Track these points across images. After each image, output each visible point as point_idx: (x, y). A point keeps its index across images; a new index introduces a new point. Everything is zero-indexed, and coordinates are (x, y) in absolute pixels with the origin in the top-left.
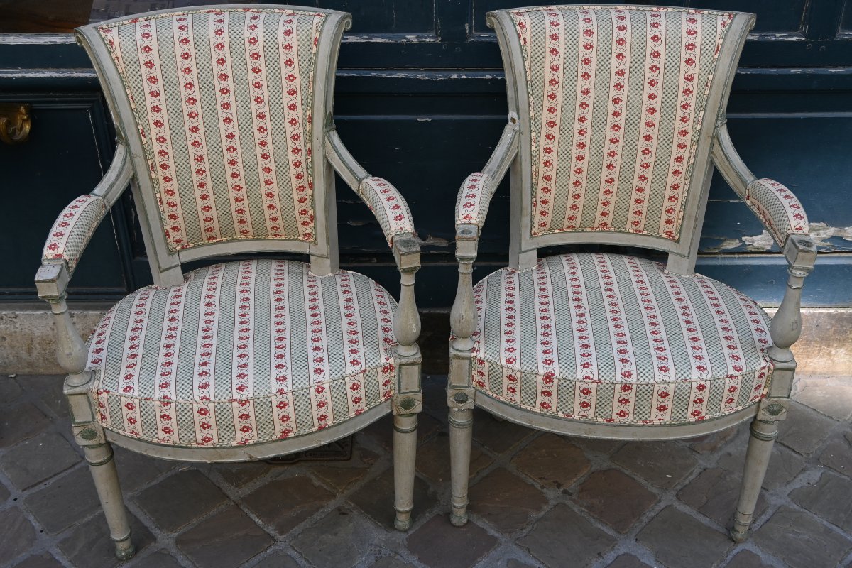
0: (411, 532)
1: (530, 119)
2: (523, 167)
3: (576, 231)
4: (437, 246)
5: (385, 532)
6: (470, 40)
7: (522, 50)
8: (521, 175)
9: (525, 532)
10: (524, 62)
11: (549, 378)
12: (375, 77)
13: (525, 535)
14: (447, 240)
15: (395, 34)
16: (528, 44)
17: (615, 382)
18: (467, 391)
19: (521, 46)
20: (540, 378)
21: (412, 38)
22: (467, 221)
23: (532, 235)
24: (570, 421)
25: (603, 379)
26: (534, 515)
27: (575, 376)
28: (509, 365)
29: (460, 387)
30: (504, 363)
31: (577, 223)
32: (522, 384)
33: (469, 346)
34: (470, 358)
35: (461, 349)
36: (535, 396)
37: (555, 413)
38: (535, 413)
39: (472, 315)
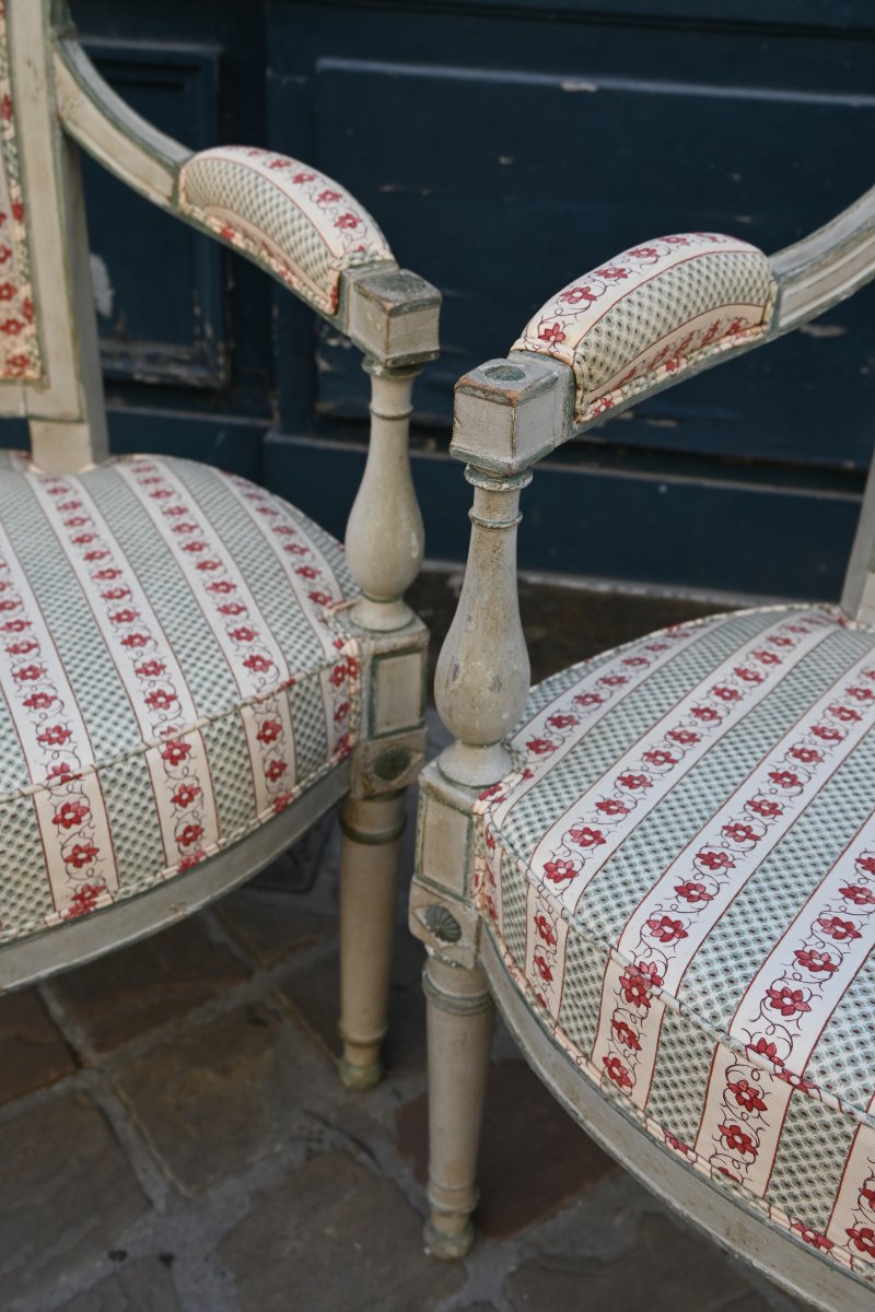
17: (860, 1116)
18: (458, 911)
20: (615, 972)
22: (545, 346)
24: (679, 1161)
27: (724, 1021)
28: (549, 883)
29: (444, 890)
30: (538, 871)
32: (569, 965)
33: (485, 776)
34: (469, 814)
35: (454, 777)
36: (594, 1022)
37: (641, 1115)
38: (586, 1078)
39: (489, 676)
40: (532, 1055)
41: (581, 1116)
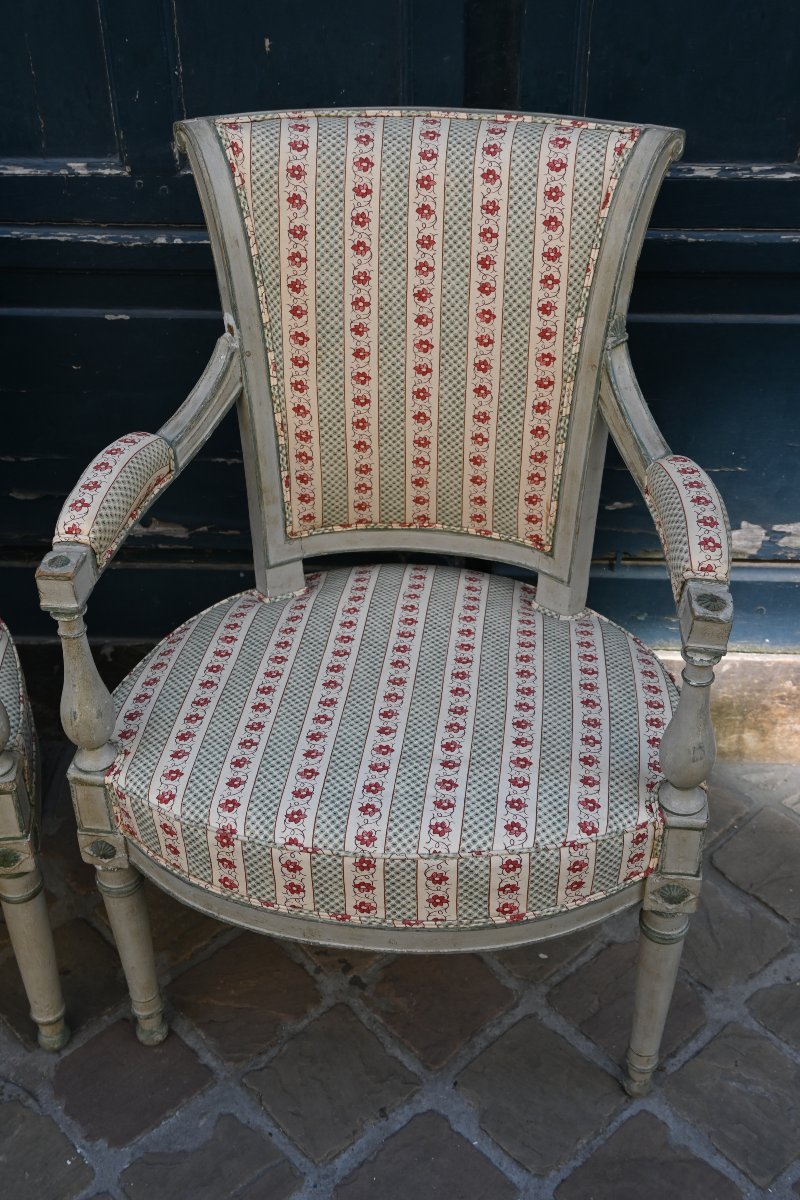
0: (66, 1053)
1: (263, 327)
2: (256, 417)
3: (373, 529)
4: (171, 537)
5: (23, 1051)
6: (182, 173)
7: (237, 196)
8: (254, 431)
9: (265, 1058)
10: (243, 220)
11: (225, 837)
12: (18, 240)
13: (262, 1065)
14: (185, 526)
15: (49, 160)
16: (247, 184)
17: (342, 854)
18: (111, 839)
19: (235, 188)
20: (212, 837)
21: (80, 168)
22: (71, 537)
23: (289, 537)
24: (271, 912)
25: (320, 846)
26: (291, 1025)
27: (271, 837)
28: (163, 806)
29: (98, 831)
30: (154, 801)
31: (374, 513)
32: (186, 842)
33: (104, 763)
34: (103, 785)
35: (87, 769)
36: (209, 865)
37: (246, 898)
38: (213, 893)
39: (94, 712)
40: (180, 896)
41: (216, 914)
